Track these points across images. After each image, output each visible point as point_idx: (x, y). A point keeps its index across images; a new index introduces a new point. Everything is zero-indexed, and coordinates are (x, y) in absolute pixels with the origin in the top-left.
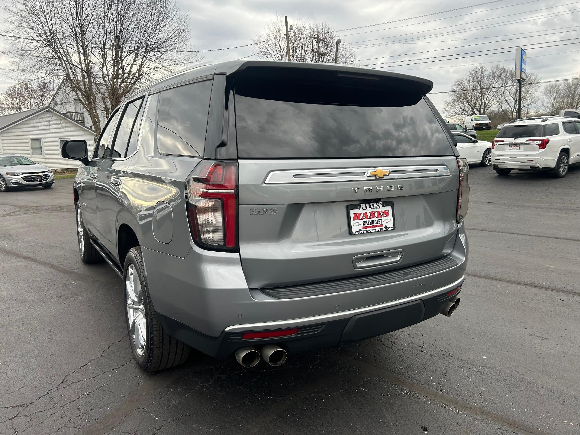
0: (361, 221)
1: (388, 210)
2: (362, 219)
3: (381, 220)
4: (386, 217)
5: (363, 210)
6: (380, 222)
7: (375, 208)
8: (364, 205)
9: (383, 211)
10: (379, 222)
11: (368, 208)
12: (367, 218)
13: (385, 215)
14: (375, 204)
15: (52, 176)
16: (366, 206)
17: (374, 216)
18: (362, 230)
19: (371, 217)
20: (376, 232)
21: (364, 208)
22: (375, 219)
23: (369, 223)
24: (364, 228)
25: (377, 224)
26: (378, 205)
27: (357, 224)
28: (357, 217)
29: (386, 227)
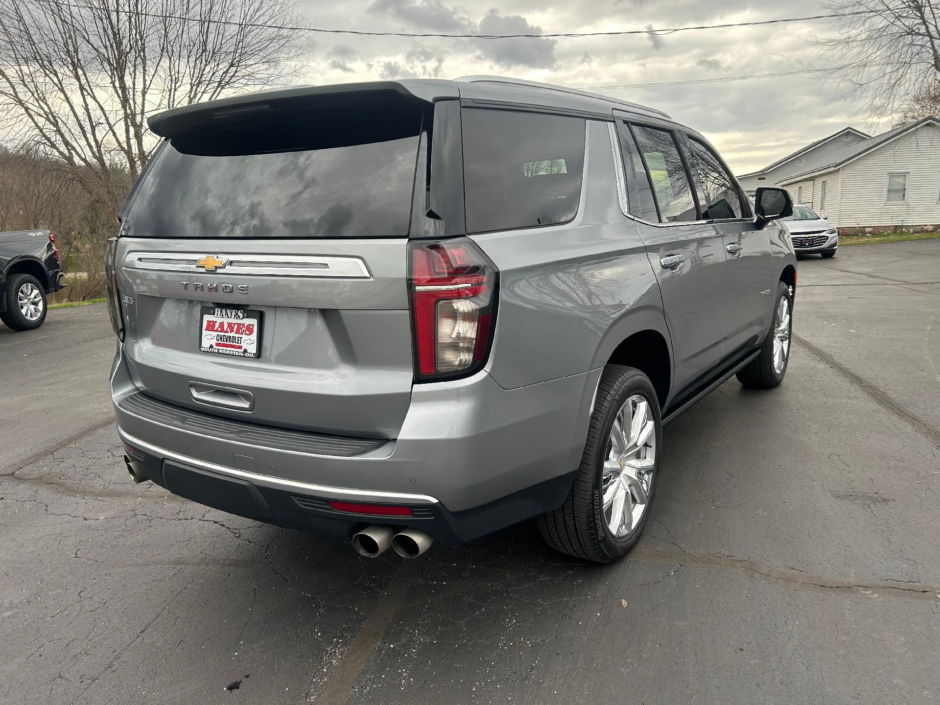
0: (215, 334)
1: (253, 325)
2: (217, 331)
3: (241, 338)
4: (248, 335)
5: (218, 318)
6: (239, 342)
7: (233, 317)
8: (220, 310)
9: (246, 326)
10: (238, 340)
11: (224, 316)
12: (222, 331)
13: (248, 333)
14: (234, 311)
15: (833, 238)
16: (221, 311)
17: (232, 331)
18: (215, 347)
19: (229, 330)
20: (229, 354)
21: (219, 316)
22: (233, 334)
23: (225, 340)
24: (217, 345)
25: (234, 344)
26: (237, 314)
27: (210, 337)
28: (211, 326)
29: (245, 351)
